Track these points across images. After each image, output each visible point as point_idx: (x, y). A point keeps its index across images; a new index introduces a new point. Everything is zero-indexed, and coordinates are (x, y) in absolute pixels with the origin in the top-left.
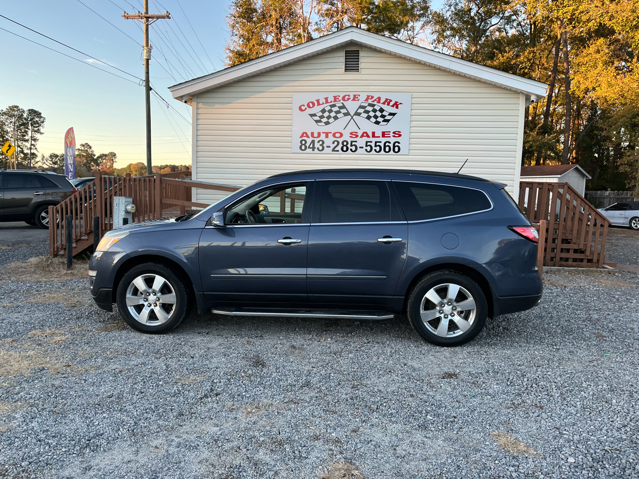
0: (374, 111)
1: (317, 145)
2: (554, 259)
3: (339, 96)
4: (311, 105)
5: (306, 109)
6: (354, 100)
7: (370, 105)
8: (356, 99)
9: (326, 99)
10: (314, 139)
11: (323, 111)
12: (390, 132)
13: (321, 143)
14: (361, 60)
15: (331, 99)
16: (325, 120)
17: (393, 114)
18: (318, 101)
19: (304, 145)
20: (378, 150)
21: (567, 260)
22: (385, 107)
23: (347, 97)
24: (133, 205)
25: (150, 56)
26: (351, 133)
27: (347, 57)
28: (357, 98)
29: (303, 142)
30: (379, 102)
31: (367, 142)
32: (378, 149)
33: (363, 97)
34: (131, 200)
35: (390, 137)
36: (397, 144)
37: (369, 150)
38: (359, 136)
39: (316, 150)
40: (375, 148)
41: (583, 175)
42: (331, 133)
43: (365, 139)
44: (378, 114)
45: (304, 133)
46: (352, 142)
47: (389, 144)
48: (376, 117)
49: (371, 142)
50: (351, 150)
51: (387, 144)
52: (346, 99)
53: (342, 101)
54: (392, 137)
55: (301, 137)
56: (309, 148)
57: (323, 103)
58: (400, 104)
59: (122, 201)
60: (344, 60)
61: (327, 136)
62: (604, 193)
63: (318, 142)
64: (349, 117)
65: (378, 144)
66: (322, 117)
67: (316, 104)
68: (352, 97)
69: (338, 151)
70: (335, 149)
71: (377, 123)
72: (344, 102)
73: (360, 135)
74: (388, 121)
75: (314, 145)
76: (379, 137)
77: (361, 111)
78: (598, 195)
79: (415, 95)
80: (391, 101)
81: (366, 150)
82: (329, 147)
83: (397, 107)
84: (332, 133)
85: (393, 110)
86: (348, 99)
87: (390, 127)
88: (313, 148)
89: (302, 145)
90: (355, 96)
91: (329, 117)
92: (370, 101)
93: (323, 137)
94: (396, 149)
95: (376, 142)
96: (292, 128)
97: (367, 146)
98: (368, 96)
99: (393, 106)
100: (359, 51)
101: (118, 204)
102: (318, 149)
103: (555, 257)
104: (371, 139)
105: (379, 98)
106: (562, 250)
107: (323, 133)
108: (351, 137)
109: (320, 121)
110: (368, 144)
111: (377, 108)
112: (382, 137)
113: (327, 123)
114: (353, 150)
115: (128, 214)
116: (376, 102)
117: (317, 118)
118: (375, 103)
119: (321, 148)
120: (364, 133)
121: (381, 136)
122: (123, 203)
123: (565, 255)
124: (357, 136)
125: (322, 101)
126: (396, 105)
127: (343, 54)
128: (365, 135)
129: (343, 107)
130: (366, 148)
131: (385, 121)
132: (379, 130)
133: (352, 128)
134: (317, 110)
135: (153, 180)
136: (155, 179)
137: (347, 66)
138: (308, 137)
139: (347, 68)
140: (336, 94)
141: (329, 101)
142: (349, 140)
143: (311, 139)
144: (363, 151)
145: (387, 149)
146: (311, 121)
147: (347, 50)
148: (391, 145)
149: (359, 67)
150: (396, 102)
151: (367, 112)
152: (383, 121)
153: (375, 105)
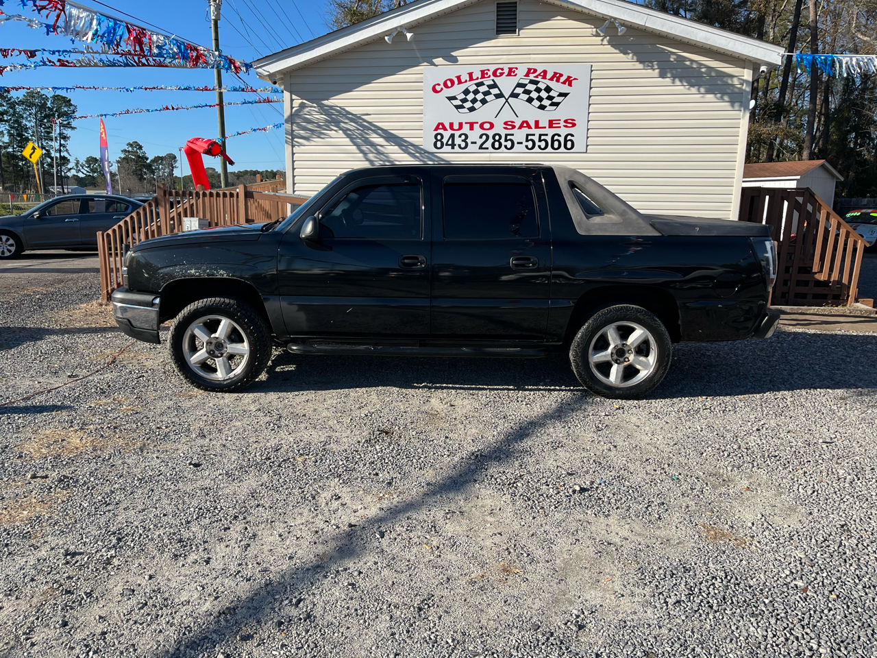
0: (538, 90)
1: (458, 141)
2: (787, 295)
3: (489, 70)
4: (450, 83)
5: (442, 89)
6: (509, 74)
8: (512, 74)
9: (470, 75)
10: (453, 132)
11: (466, 92)
12: (560, 120)
13: (463, 137)
14: (519, 17)
15: (477, 74)
16: (468, 105)
17: (564, 95)
18: (459, 78)
19: (440, 140)
20: (543, 147)
21: (804, 296)
22: (552, 84)
23: (499, 71)
26: (506, 123)
27: (499, 13)
28: (514, 72)
29: (439, 137)
30: (544, 77)
31: (528, 135)
32: (543, 144)
33: (522, 71)
34: (206, 222)
35: (560, 127)
37: (530, 147)
38: (517, 127)
39: (457, 147)
40: (540, 144)
41: (833, 176)
42: (477, 123)
43: (525, 131)
44: (544, 94)
45: (439, 124)
46: (506, 135)
47: (559, 138)
48: (540, 99)
49: (534, 135)
50: (506, 147)
51: (556, 137)
52: (499, 75)
53: (492, 77)
54: (562, 127)
55: (436, 129)
56: (447, 145)
57: (466, 81)
58: (575, 79)
59: (194, 224)
60: (494, 16)
61: (472, 128)
62: (861, 201)
63: (460, 136)
64: (503, 100)
65: (543, 137)
66: (465, 100)
67: (456, 82)
68: (506, 71)
69: (487, 148)
70: (483, 147)
71: (542, 107)
72: (495, 79)
73: (517, 125)
74: (557, 104)
75: (453, 141)
76: (545, 128)
77: (519, 90)
78: (852, 203)
79: (596, 66)
80: (561, 75)
81: (527, 147)
82: (475, 143)
83: (570, 85)
84: (479, 123)
85: (565, 88)
86: (501, 74)
87: (560, 114)
88: (453, 146)
89: (437, 140)
90: (510, 69)
91: (474, 101)
92: (532, 77)
93: (466, 128)
94: (569, 145)
95: (540, 135)
96: (422, 118)
97: (527, 140)
98: (529, 70)
99: (564, 83)
100: (516, 3)
102: (459, 146)
103: (788, 293)
104: (533, 131)
105: (545, 72)
106: (799, 283)
107: (466, 123)
108: (505, 128)
109: (461, 107)
110: (530, 137)
111: (542, 86)
112: (549, 127)
113: (472, 109)
114: (509, 147)
116: (540, 77)
117: (458, 103)
118: (539, 79)
119: (463, 145)
120: (523, 122)
121: (547, 127)
122: (196, 227)
123: (802, 290)
124: (514, 127)
125: (465, 77)
126: (569, 81)
127: (494, 8)
128: (525, 125)
129: (494, 86)
130: (527, 144)
131: (552, 104)
132: (544, 117)
133: (507, 115)
134: (457, 90)
135: (235, 195)
136: (238, 193)
137: (499, 25)
138: (445, 129)
139: (499, 29)
140: (484, 67)
141: (474, 78)
142: (503, 133)
143: (450, 132)
144: (522, 148)
145: (556, 144)
146: (449, 106)
147: (499, 2)
148: (562, 139)
149: (516, 27)
150: (568, 76)
151: (527, 92)
152: (550, 105)
153: (539, 82)
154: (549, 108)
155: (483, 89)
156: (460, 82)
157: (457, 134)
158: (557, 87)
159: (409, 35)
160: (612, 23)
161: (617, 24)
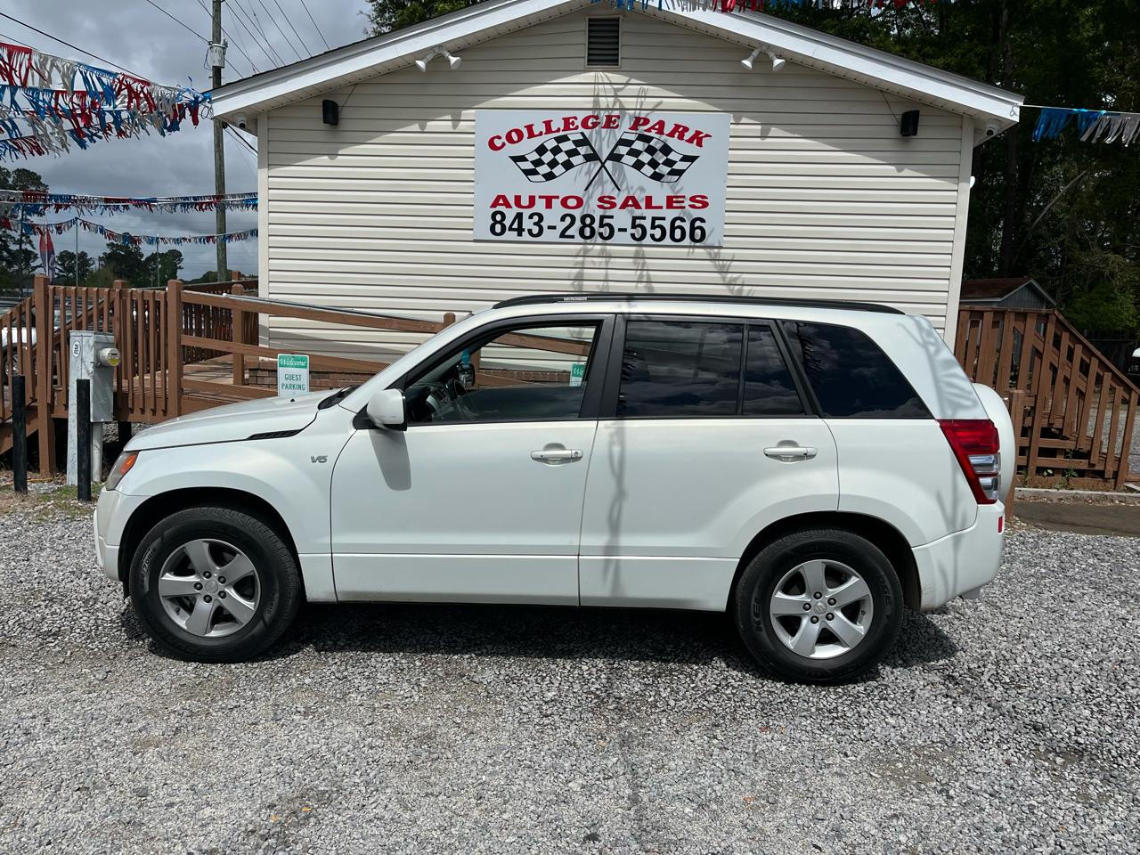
1: (528, 224)
3: (576, 118)
4: (514, 136)
5: (504, 144)
6: (607, 126)
9: (548, 124)
10: (520, 210)
11: (541, 150)
12: (684, 197)
13: (536, 218)
14: (622, 40)
15: (558, 124)
17: (691, 159)
18: (530, 128)
19: (500, 222)
20: (657, 236)
22: (673, 142)
23: (591, 120)
24: (116, 351)
27: (592, 34)
28: (615, 122)
29: (498, 218)
30: (660, 132)
32: (658, 233)
33: (626, 121)
34: (111, 338)
35: (684, 207)
36: (698, 224)
37: (638, 236)
38: (618, 206)
39: (525, 234)
40: (653, 232)
41: (1041, 298)
42: (557, 197)
43: (631, 212)
44: (659, 157)
45: (499, 197)
47: (682, 224)
48: (654, 164)
49: (644, 218)
50: (601, 235)
51: (678, 223)
52: (590, 125)
53: (581, 129)
54: (687, 207)
55: (494, 205)
56: (511, 229)
57: (541, 134)
58: (707, 136)
59: (89, 341)
60: (584, 39)
61: (549, 205)
63: (531, 217)
64: (597, 164)
65: (657, 222)
66: (538, 163)
67: (526, 134)
68: (603, 120)
69: (573, 237)
70: (566, 234)
71: (657, 177)
72: (587, 132)
73: (619, 202)
74: (680, 173)
75: (520, 224)
76: (661, 207)
77: (623, 150)
80: (686, 129)
82: (554, 228)
83: (699, 144)
84: (561, 198)
85: (691, 149)
86: (595, 125)
87: (684, 187)
88: (520, 231)
89: (496, 222)
90: (609, 117)
91: (553, 164)
92: (642, 129)
93: (540, 206)
94: (698, 234)
95: (654, 219)
96: (472, 187)
97: (634, 226)
98: (638, 119)
99: (690, 141)
100: (618, 20)
101: (80, 348)
102: (530, 231)
104: (643, 212)
105: (661, 124)
107: (540, 197)
108: (599, 206)
109: (534, 172)
110: (638, 222)
111: (657, 144)
112: (668, 207)
113: (549, 177)
114: (606, 235)
115: (102, 369)
117: (528, 166)
118: (653, 133)
119: (535, 230)
120: (628, 198)
121: (665, 205)
122: (89, 346)
123: (1044, 461)
124: (613, 205)
125: (539, 127)
126: (698, 138)
127: (584, 26)
128: (630, 202)
129: (584, 142)
130: (633, 231)
131: (673, 173)
132: (659, 192)
133: (603, 187)
134: (527, 147)
135: (163, 296)
136: (166, 293)
137: (592, 52)
138: (508, 205)
139: (593, 58)
140: (568, 114)
141: (553, 129)
142: (597, 213)
143: (515, 210)
144: (626, 237)
145: (678, 234)
146: (515, 170)
147: (592, 17)
148: (687, 226)
149: (618, 55)
150: (696, 131)
151: (635, 153)
152: (669, 174)
153: (653, 138)
154: (667, 178)
155: (567, 146)
156: (531, 135)
157: (526, 213)
158: (680, 147)
159: (453, 60)
160: (763, 53)
161: (772, 55)
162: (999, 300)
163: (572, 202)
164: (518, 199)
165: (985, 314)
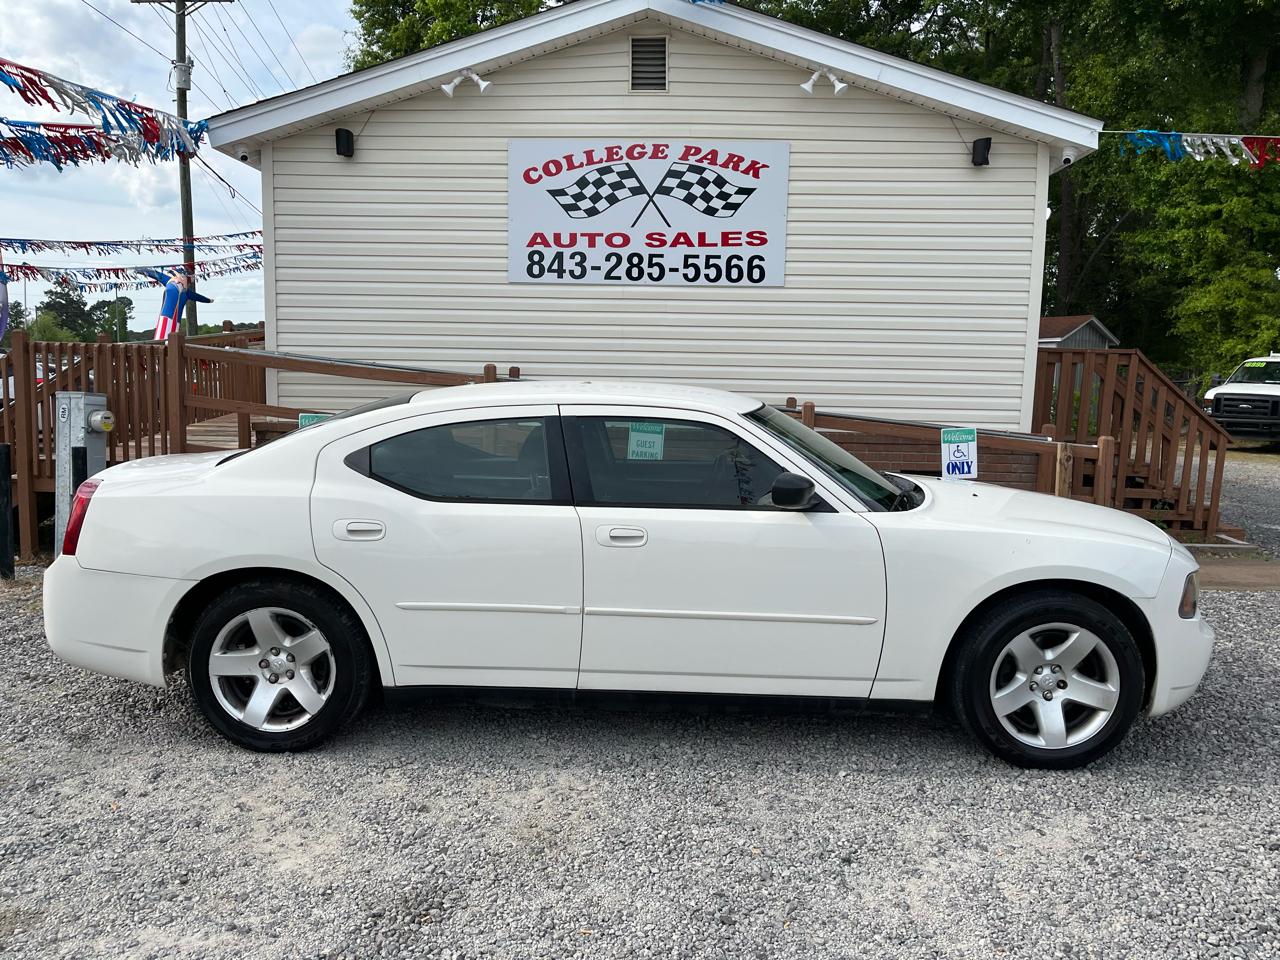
0: (704, 183)
1: (569, 264)
3: (620, 148)
4: (552, 168)
5: (540, 177)
6: (654, 156)
7: (692, 169)
8: (660, 155)
9: (589, 154)
10: (560, 250)
11: (582, 183)
12: (740, 233)
13: (578, 258)
14: (670, 62)
15: (600, 154)
16: (586, 204)
17: (747, 192)
18: (569, 159)
19: (539, 263)
20: (712, 276)
22: (726, 174)
23: (638, 150)
24: (109, 414)
25: (188, 81)
27: (637, 56)
28: (663, 152)
29: (536, 258)
30: (713, 162)
31: (687, 257)
32: (712, 273)
33: (675, 151)
34: (102, 400)
35: (740, 245)
36: (756, 262)
37: (691, 276)
38: (669, 243)
39: (566, 275)
40: (707, 271)
41: (1104, 338)
42: (602, 235)
43: (683, 250)
44: (713, 190)
45: (536, 236)
46: (651, 256)
47: (739, 263)
48: (707, 197)
49: (697, 257)
50: (650, 275)
51: (734, 262)
52: (636, 155)
53: (626, 160)
54: (744, 244)
55: (531, 244)
56: (550, 270)
57: (581, 165)
58: (764, 166)
59: (77, 404)
60: (627, 60)
61: (592, 244)
63: (572, 256)
64: (645, 198)
65: (712, 261)
66: (579, 197)
67: (565, 165)
68: (649, 150)
69: (619, 278)
70: (612, 275)
71: (711, 211)
72: (631, 162)
73: (670, 239)
74: (735, 207)
75: (561, 264)
76: (716, 245)
77: (672, 182)
79: (797, 146)
80: (741, 159)
81: (685, 276)
82: (599, 268)
83: (756, 175)
84: (605, 236)
85: (748, 181)
86: (642, 155)
87: (741, 222)
88: (560, 272)
89: (533, 263)
90: (656, 147)
91: (596, 198)
92: (692, 160)
93: (582, 245)
94: (756, 274)
95: (708, 258)
96: (507, 224)
97: (686, 266)
98: (688, 149)
99: (746, 172)
100: (664, 40)
101: (68, 412)
102: (572, 273)
104: (696, 250)
105: (714, 153)
106: (1129, 503)
107: (582, 235)
108: (647, 244)
109: (575, 208)
110: (690, 261)
111: (709, 176)
112: (723, 245)
113: (592, 212)
114: (655, 275)
115: (94, 435)
116: (706, 161)
117: (568, 200)
118: (705, 164)
119: (577, 272)
120: (679, 235)
121: (720, 243)
122: (79, 409)
124: (663, 243)
125: (579, 158)
126: (754, 169)
127: (628, 47)
128: (682, 240)
129: (630, 173)
130: (686, 271)
131: (727, 207)
132: (714, 228)
133: (652, 223)
134: (566, 179)
135: (162, 350)
136: (166, 348)
137: (637, 75)
138: (546, 244)
139: (637, 81)
140: (612, 143)
141: (595, 160)
142: (646, 252)
143: (555, 249)
144: (678, 277)
145: (735, 273)
146: (554, 206)
147: (635, 37)
148: (744, 265)
149: (665, 78)
150: (752, 162)
151: (686, 185)
152: (724, 208)
153: (705, 169)
154: (721, 213)
155: (610, 178)
156: (571, 166)
157: (567, 252)
158: (736, 179)
159: (483, 84)
160: (824, 76)
161: (832, 78)
162: (1059, 340)
163: (618, 240)
164: (557, 237)
165: (1064, 355)
